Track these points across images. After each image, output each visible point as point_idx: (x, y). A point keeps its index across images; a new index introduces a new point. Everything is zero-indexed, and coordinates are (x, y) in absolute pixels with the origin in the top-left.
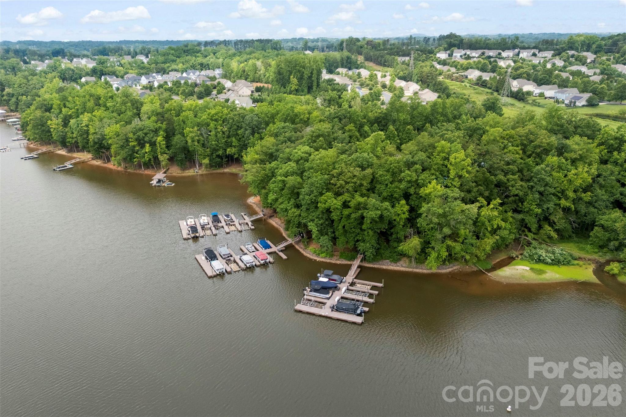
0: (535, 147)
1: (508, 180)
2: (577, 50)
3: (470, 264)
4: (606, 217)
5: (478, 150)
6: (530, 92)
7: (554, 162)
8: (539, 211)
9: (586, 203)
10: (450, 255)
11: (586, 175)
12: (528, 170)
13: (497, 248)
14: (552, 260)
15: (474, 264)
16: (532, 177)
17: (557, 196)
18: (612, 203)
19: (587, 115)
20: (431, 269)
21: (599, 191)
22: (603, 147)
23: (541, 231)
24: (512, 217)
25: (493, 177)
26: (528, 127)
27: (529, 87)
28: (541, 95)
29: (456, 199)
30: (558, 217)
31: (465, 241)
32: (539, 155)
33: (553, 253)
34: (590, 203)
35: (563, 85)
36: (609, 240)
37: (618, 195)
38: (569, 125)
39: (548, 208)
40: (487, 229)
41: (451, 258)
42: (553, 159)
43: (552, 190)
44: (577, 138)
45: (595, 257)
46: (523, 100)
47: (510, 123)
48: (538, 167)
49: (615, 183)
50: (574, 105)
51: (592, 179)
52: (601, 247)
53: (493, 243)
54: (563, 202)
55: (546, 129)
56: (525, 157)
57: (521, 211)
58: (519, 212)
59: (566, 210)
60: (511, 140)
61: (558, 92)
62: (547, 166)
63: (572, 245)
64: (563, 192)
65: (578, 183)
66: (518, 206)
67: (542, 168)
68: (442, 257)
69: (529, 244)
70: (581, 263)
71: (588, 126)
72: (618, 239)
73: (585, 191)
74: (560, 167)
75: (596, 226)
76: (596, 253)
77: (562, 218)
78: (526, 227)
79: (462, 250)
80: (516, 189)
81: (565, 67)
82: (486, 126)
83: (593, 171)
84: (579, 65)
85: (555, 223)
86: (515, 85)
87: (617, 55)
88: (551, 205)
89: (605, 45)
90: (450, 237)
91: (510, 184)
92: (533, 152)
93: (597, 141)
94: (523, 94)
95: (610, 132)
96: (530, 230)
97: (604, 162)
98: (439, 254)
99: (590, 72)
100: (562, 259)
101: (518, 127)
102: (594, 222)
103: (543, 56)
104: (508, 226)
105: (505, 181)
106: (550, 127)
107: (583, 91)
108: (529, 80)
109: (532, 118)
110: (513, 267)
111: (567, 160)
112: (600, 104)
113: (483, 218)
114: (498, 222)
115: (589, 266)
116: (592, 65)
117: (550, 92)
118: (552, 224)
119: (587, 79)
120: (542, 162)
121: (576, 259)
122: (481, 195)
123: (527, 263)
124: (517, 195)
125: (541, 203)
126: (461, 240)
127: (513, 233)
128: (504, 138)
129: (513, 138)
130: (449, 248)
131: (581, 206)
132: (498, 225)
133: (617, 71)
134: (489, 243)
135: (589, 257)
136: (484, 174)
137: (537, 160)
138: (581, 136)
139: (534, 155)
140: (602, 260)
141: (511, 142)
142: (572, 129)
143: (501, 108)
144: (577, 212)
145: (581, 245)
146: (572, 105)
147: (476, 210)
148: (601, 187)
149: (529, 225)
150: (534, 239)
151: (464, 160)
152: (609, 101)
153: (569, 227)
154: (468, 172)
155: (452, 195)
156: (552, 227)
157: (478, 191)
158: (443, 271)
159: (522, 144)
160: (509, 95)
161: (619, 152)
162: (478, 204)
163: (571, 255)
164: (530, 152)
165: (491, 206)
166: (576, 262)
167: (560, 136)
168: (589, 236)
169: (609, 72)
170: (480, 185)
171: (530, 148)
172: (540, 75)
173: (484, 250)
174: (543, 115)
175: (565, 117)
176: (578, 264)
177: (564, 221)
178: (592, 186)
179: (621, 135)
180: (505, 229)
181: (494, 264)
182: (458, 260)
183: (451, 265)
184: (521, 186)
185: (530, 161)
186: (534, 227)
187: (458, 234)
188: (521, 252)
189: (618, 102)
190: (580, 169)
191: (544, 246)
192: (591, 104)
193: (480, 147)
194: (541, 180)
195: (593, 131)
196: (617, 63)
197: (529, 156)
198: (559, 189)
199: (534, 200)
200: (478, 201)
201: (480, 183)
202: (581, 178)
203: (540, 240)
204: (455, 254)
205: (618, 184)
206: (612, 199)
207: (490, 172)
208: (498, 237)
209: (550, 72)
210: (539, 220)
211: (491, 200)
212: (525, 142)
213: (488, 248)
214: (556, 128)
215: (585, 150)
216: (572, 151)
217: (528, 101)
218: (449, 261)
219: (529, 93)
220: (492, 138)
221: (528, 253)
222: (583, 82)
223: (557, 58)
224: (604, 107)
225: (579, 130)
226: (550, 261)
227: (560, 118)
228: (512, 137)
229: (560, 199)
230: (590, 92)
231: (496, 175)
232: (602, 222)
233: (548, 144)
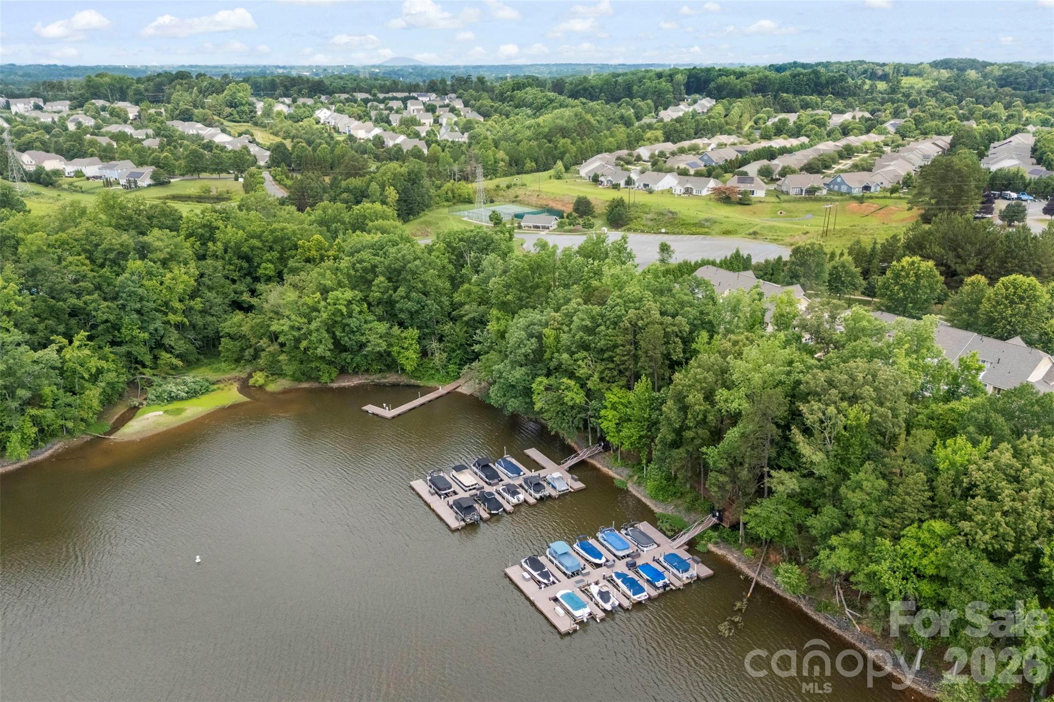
0: (105, 252)
1: (85, 303)
2: (106, 98)
3: (77, 434)
4: (228, 323)
5: (20, 268)
6: (58, 170)
7: (139, 267)
8: (146, 335)
9: (200, 312)
10: (41, 431)
11: (186, 277)
12: (109, 285)
13: (108, 401)
14: (187, 393)
15: (84, 432)
16: (117, 293)
17: (161, 311)
18: (230, 305)
19: (159, 198)
20: (19, 460)
21: (210, 295)
22: (193, 239)
23: (159, 362)
24: (111, 352)
25: (60, 303)
26: (83, 225)
27: (52, 163)
28: (79, 174)
29: (19, 345)
30: (173, 338)
31: (58, 403)
32: (114, 262)
33: (185, 384)
34: (204, 312)
35: (107, 156)
36: (243, 350)
37: (233, 294)
38: (139, 215)
39: (156, 330)
40: (83, 378)
41: (45, 434)
42: (135, 264)
43: (151, 305)
44: (156, 232)
45: (235, 374)
46: (51, 184)
47: (54, 223)
48: (121, 278)
49: (223, 281)
50: (136, 186)
51: (196, 281)
52: (237, 361)
53: (100, 395)
54: (172, 317)
55: (110, 225)
56: (97, 269)
57: (122, 342)
58: (119, 344)
59: (179, 327)
60: (66, 247)
61: (105, 168)
62: (132, 274)
63: (203, 369)
64: (166, 304)
65: (180, 288)
66: (114, 336)
67: (126, 278)
68: (29, 437)
69: (150, 383)
70: (221, 386)
71: (163, 213)
72: (251, 346)
73: (192, 297)
74: (150, 273)
75: (222, 337)
76: (234, 369)
77: (179, 339)
78: (137, 362)
79: (57, 416)
80: (103, 313)
81: (98, 127)
82: (17, 232)
83: (192, 270)
84: (120, 124)
85: (173, 348)
86: (28, 161)
87: (170, 106)
88: (158, 324)
89: (146, 90)
90: (30, 402)
91: (91, 307)
92: (105, 259)
93: (183, 233)
94: (47, 174)
95: (195, 219)
96: (144, 366)
97: (202, 257)
98: (23, 434)
99: (139, 134)
100: (198, 388)
101: (69, 227)
102: (218, 332)
103: (55, 109)
104: (112, 366)
105: (82, 305)
106: (114, 222)
107: (141, 164)
108: (48, 151)
109: (83, 212)
110: (140, 418)
111: (155, 262)
112: (172, 180)
113: (71, 364)
114: (94, 363)
115: (231, 387)
116: (138, 122)
117: (91, 168)
118: (170, 349)
119: (139, 145)
120: (123, 271)
121: (214, 384)
122: (53, 332)
123: (156, 407)
124: (107, 321)
125: (145, 325)
126: (49, 403)
127: (123, 374)
128: (53, 246)
129: (68, 244)
130: (35, 421)
131: (195, 317)
132: (98, 369)
133: (177, 130)
134: (94, 396)
135: (229, 376)
136: (45, 301)
137: (115, 268)
138: (160, 228)
139: (107, 263)
140: (244, 375)
141: (66, 250)
142: (145, 221)
143: (22, 202)
144: (194, 326)
145: (215, 366)
146: (131, 185)
147: (55, 355)
148: (210, 289)
149: (140, 358)
150: (154, 375)
151: (5, 288)
152: (182, 175)
153: (191, 347)
154: (19, 304)
155: (11, 339)
156: (171, 353)
157: (46, 328)
158: (40, 457)
159: (85, 251)
160: (25, 178)
161: (214, 242)
162: (54, 347)
163: (207, 380)
164: (102, 260)
165: (76, 343)
166: (215, 387)
167: (133, 232)
168: (220, 352)
169: (167, 133)
170: (46, 319)
171: (98, 254)
172: (65, 143)
173: (90, 408)
174: (98, 206)
175: (130, 205)
176: (219, 388)
177: (182, 342)
178: (199, 290)
179: (208, 221)
180: (109, 370)
181: (114, 423)
182: (56, 435)
183: (49, 445)
184: (107, 307)
185: (106, 271)
186: (148, 359)
187: (40, 396)
188: (145, 396)
189: (195, 176)
190: (177, 272)
191: (170, 379)
192: (159, 182)
193: (21, 265)
194: (131, 294)
195: (173, 220)
196: (173, 118)
197: (102, 266)
198: (159, 302)
199: (133, 323)
200: (52, 342)
201: (45, 316)
202: (182, 282)
203: (163, 375)
204: (48, 426)
205: (228, 282)
206: (227, 301)
207: (53, 298)
208: (103, 384)
209: (77, 137)
210: (151, 349)
211: (72, 337)
212: (88, 247)
213: (96, 403)
214: (122, 222)
215: (172, 247)
216: (156, 250)
217: (60, 185)
218: (42, 440)
219: (57, 173)
220: (34, 248)
221: (152, 394)
222: (135, 150)
223: (79, 111)
224: (180, 185)
225: (155, 221)
226: (184, 395)
227: (123, 208)
228: (63, 243)
229: (166, 314)
230: (151, 165)
231: (65, 300)
232: (227, 330)
233: (122, 245)
